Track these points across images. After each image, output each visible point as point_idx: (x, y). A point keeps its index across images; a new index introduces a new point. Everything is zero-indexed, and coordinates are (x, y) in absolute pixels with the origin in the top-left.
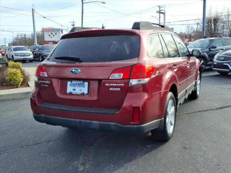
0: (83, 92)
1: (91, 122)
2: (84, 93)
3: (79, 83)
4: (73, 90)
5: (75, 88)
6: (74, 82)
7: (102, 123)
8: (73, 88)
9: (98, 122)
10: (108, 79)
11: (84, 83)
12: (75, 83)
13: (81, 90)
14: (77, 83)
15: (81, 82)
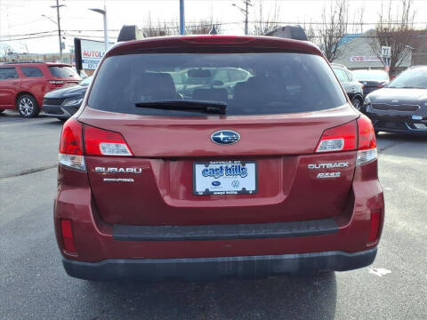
0: (244, 189)
1: (278, 257)
2: (247, 190)
3: (230, 166)
4: (213, 184)
5: (216, 180)
6: (214, 165)
7: (307, 255)
8: (212, 179)
9: (297, 256)
10: (315, 153)
11: (244, 165)
12: (218, 166)
13: (235, 184)
14: (224, 166)
15: (237, 163)
